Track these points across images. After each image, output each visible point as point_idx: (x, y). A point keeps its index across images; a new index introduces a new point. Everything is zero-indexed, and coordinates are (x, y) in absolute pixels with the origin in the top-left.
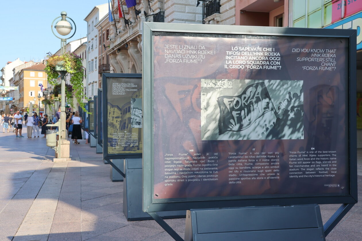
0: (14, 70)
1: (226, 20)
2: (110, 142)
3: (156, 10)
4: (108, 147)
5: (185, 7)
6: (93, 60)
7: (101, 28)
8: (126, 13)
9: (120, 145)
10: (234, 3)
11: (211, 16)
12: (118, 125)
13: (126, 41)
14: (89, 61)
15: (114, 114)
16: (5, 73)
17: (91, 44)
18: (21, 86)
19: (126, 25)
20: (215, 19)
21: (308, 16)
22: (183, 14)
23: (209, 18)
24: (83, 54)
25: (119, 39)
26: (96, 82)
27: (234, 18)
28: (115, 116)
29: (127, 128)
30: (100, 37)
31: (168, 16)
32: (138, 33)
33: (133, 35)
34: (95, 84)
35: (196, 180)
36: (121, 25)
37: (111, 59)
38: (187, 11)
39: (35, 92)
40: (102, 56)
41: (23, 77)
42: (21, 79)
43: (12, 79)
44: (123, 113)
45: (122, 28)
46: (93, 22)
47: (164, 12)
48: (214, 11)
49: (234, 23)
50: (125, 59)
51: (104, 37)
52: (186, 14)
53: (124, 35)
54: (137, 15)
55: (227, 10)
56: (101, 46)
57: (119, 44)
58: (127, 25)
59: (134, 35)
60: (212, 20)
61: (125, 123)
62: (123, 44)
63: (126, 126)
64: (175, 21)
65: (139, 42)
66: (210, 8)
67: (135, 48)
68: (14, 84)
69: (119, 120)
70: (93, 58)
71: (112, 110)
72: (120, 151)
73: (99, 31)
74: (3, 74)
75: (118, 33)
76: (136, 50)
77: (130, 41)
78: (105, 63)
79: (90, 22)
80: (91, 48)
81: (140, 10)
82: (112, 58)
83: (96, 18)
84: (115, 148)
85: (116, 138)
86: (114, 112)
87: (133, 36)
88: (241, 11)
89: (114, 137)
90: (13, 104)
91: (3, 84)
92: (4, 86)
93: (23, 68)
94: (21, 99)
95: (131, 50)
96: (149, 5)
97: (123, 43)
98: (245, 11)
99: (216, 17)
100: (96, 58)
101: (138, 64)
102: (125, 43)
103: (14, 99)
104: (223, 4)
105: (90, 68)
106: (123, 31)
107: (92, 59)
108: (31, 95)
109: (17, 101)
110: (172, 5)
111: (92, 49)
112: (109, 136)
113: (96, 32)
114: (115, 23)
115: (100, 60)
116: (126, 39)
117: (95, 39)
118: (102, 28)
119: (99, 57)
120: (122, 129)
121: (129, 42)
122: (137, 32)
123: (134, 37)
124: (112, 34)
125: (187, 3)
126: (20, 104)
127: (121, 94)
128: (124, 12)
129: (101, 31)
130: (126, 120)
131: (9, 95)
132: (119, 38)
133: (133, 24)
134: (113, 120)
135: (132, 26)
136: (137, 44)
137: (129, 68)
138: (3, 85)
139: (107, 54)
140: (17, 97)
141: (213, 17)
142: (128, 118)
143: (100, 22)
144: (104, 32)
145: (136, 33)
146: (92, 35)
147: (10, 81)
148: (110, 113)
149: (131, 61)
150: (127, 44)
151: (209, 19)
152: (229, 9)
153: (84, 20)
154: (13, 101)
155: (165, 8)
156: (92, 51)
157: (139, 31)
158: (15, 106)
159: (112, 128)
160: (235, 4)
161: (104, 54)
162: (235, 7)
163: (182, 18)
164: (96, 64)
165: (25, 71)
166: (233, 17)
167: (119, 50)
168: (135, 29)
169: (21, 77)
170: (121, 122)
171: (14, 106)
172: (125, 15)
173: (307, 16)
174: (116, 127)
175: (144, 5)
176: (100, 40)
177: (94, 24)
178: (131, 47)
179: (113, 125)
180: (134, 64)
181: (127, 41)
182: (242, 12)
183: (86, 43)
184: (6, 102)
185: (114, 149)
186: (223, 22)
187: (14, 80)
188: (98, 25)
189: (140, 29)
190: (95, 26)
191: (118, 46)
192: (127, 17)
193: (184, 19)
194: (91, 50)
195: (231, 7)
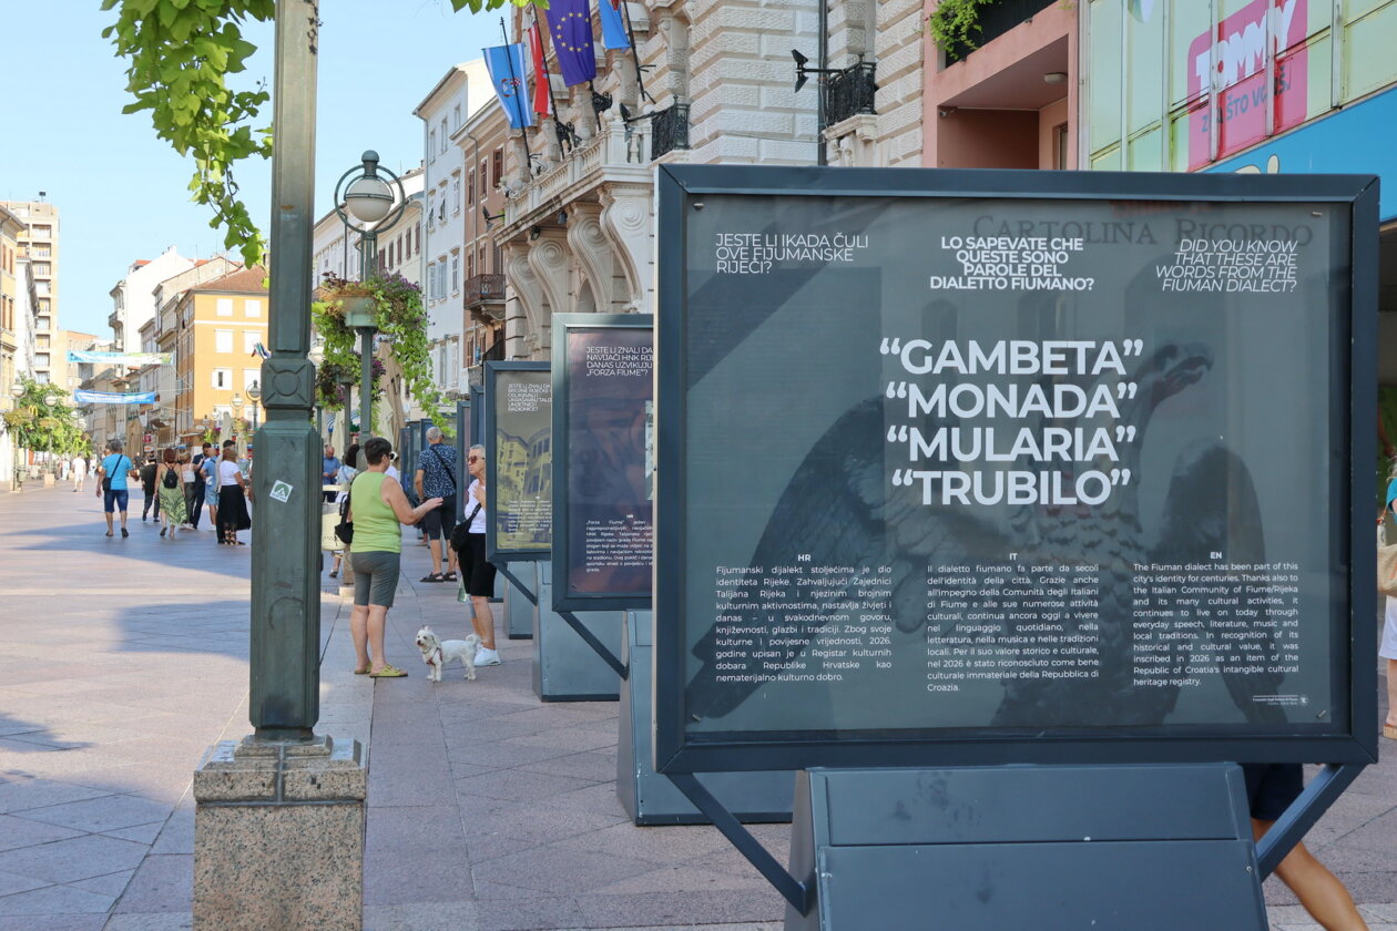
0: (158, 291)
1: (893, 137)
2: (502, 521)
3: (662, 96)
4: (499, 535)
5: (759, 89)
6: (443, 259)
7: (473, 142)
8: (562, 101)
9: (526, 529)
10: (919, 81)
11: (844, 122)
12: (520, 483)
13: (560, 201)
14: (430, 260)
15: (510, 457)
16: (125, 301)
17: (437, 201)
18: (185, 348)
19: (561, 143)
20: (858, 133)
21: (1129, 142)
22: (752, 113)
23: (840, 127)
24: (409, 235)
25: (536, 192)
26: (455, 339)
27: (918, 130)
28: (514, 460)
29: (542, 489)
30: (471, 178)
31: (700, 120)
32: (600, 176)
33: (582, 183)
34: (451, 345)
35: (638, 564)
36: (544, 141)
37: (510, 262)
38: (764, 105)
39: (233, 371)
40: (478, 243)
41: (192, 318)
42: (184, 327)
43: (150, 324)
44: (531, 453)
45: (547, 152)
46: (445, 121)
47: (688, 106)
48: (855, 106)
49: (919, 147)
50: (556, 261)
51: (484, 176)
52: (761, 114)
53: (553, 178)
54: (597, 112)
55: (896, 105)
56: (474, 208)
57: (538, 212)
58: (564, 142)
59: (587, 181)
60: (848, 134)
61: (536, 478)
62: (549, 213)
63: (540, 484)
64: (722, 137)
65: (602, 207)
66: (843, 97)
67: (590, 227)
68: (158, 343)
69: (523, 469)
70: (446, 250)
71: (507, 446)
72: (527, 542)
73: (467, 153)
74: (120, 305)
75: (533, 171)
76: (594, 232)
77: (572, 202)
78: (489, 270)
79: (436, 122)
80: (437, 213)
81: (607, 94)
82: (511, 258)
83: (458, 108)
84: (514, 537)
85: (516, 511)
86: (511, 451)
87: (583, 186)
88: (941, 107)
89: (511, 510)
90: (154, 417)
91: (119, 341)
92: (122, 350)
93: (190, 285)
94: (185, 399)
95: (575, 232)
96: (639, 79)
97: (551, 207)
98: (955, 108)
99: (862, 125)
100: (455, 252)
101: (600, 282)
102: (558, 207)
103: (157, 398)
104: (884, 83)
105: (432, 286)
106: (549, 162)
107: (441, 254)
108: (221, 384)
109: (169, 405)
110: (713, 86)
111: (441, 218)
112: (500, 508)
113: (455, 158)
114: (524, 136)
115: (470, 259)
116: (561, 196)
117: (452, 181)
118: (477, 144)
119: (466, 249)
120: (529, 492)
121: (569, 204)
122: (598, 172)
123: (588, 188)
124: (513, 169)
125: (764, 78)
126: (179, 416)
127: (528, 409)
128: (556, 97)
129: (474, 154)
130: (538, 470)
131: (138, 383)
132: (537, 187)
133: (582, 144)
134: (509, 470)
135: (580, 150)
136: (599, 214)
137: (570, 294)
138: (119, 346)
139: (495, 243)
140: (169, 392)
141: (851, 125)
142: (544, 466)
143: (472, 122)
144: (486, 158)
145: (594, 176)
146: (444, 168)
147: (143, 331)
148: (502, 454)
149: (580, 269)
150: (563, 212)
151: (840, 132)
152: (903, 99)
153: (414, 114)
154: (156, 405)
155: (691, 95)
156: (443, 225)
157: (604, 170)
158: (163, 425)
159: (506, 490)
160: (923, 84)
161: (484, 239)
162: (922, 93)
163: (749, 129)
164: (455, 274)
165: (197, 296)
166: (915, 128)
167: (537, 230)
168: (591, 162)
169: (186, 318)
170: (527, 474)
171: (157, 423)
172: (557, 108)
173: (1124, 142)
174: (516, 486)
175: (623, 78)
176: (471, 188)
177: (451, 131)
178: (577, 221)
179: (509, 482)
180: (587, 280)
181: (565, 202)
182: (944, 114)
183: (420, 194)
184: (128, 409)
185: (511, 538)
186: (883, 142)
187: (156, 329)
188: (465, 134)
189: (607, 162)
190: (454, 138)
191: (533, 219)
192: (566, 115)
193: (757, 130)
194: (437, 221)
195: (908, 93)
